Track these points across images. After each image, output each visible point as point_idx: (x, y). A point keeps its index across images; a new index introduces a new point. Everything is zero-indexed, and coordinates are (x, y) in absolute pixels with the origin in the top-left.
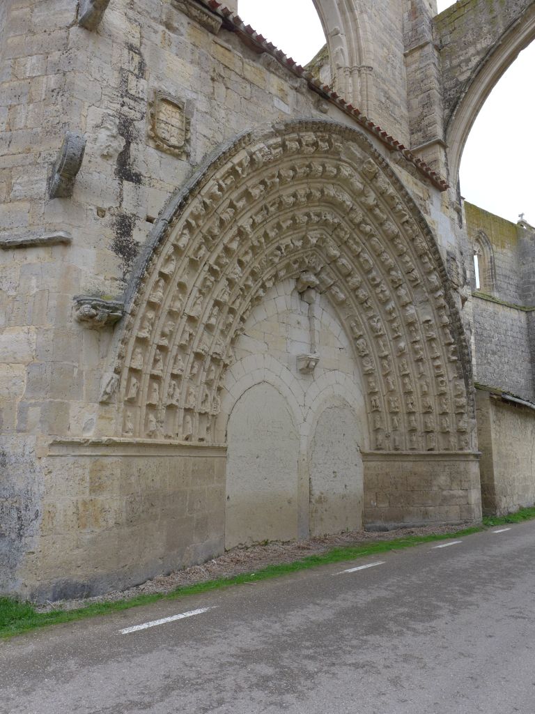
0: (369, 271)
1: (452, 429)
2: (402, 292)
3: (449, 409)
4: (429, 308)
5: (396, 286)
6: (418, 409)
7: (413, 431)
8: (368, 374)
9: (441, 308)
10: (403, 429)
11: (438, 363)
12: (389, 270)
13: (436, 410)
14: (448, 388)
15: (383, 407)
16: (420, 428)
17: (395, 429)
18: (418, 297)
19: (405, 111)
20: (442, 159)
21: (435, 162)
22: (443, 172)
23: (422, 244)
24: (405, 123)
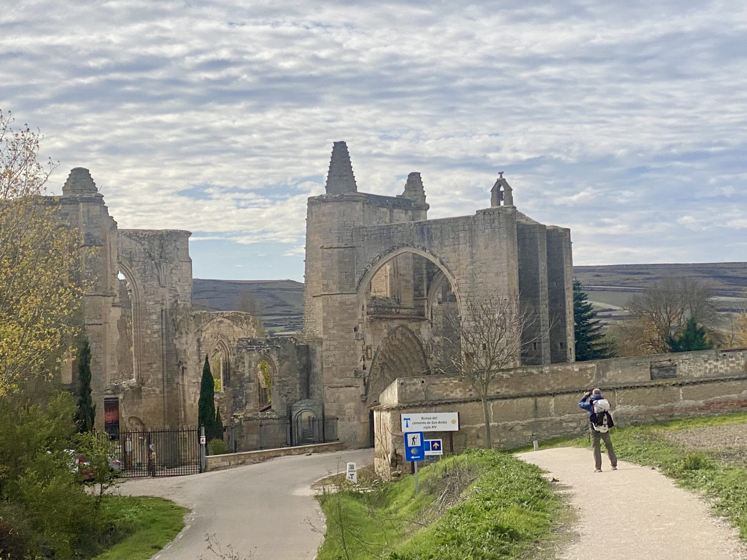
9: (424, 367)
18: (416, 365)
19: (412, 281)
20: (426, 305)
21: (423, 306)
22: (426, 310)
23: (418, 348)
24: (412, 288)
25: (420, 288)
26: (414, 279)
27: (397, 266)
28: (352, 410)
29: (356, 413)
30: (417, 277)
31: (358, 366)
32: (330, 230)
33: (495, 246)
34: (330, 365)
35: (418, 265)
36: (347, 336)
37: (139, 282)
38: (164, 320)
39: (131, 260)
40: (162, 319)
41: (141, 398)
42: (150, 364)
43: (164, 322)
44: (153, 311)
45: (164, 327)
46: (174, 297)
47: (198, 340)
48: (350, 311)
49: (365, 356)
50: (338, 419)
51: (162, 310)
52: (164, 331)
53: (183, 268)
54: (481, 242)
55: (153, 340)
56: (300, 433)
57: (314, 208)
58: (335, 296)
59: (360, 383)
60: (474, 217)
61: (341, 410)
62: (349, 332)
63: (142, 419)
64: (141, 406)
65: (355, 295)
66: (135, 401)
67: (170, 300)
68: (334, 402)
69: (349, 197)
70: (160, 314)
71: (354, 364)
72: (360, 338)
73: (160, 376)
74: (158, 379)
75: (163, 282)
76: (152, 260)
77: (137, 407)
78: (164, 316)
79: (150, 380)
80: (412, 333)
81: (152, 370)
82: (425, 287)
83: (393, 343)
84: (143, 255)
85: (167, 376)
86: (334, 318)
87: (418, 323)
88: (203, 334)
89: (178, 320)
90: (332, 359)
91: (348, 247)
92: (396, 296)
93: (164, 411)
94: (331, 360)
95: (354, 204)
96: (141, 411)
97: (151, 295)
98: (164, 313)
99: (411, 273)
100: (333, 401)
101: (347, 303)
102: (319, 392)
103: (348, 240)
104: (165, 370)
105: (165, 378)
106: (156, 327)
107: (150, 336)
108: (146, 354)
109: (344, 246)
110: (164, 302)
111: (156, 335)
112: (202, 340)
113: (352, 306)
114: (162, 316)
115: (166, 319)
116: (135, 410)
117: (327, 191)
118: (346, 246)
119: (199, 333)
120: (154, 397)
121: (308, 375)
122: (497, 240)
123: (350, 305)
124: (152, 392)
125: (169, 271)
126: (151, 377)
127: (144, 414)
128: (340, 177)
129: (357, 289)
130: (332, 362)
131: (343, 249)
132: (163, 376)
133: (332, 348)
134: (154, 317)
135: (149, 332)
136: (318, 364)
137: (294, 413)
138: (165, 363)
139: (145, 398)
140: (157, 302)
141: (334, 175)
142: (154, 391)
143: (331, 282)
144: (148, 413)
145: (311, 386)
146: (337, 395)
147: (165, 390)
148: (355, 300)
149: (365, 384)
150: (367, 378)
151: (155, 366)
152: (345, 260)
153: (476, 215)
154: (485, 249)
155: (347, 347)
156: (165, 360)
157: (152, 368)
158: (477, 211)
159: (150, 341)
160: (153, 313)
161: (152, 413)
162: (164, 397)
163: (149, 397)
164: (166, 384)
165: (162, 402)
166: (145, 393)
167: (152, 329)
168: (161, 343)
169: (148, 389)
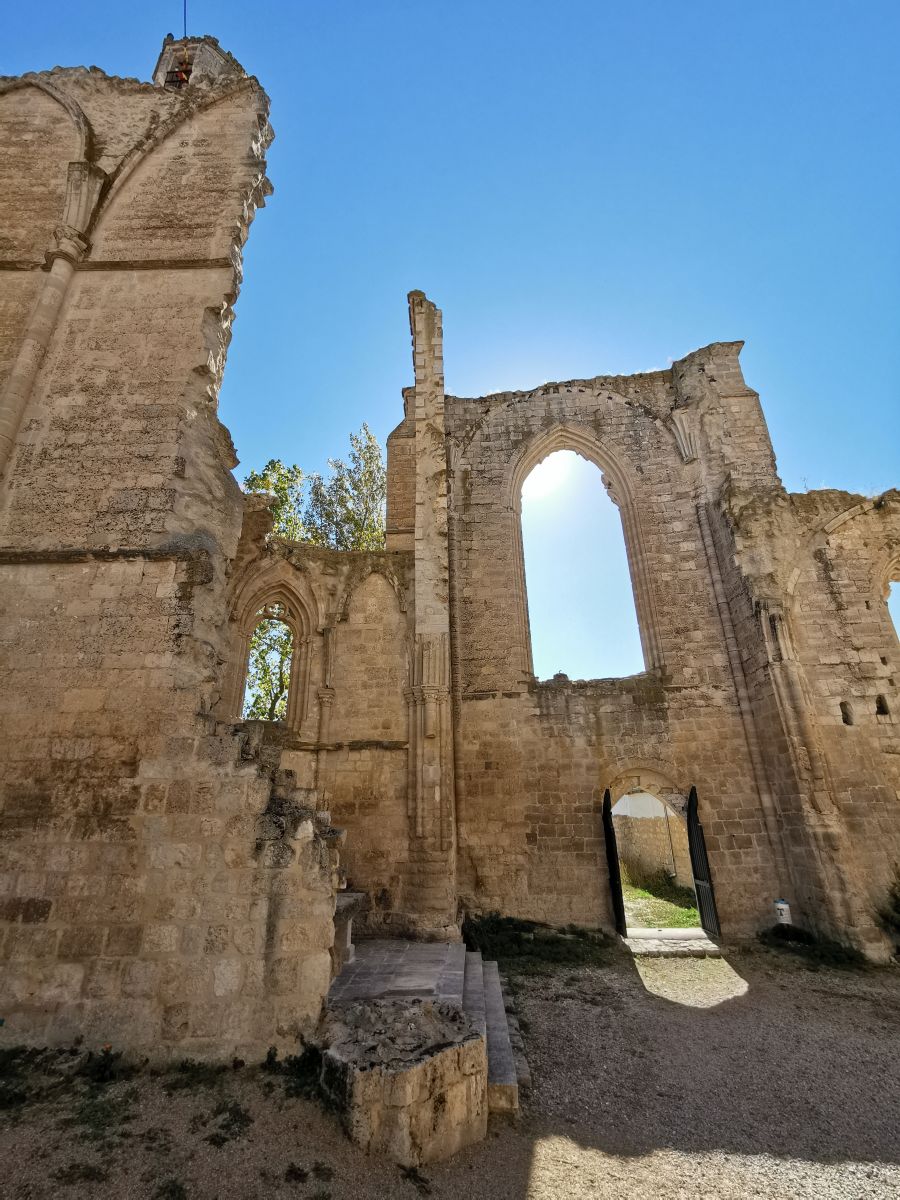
39: (597, 425)
40: (700, 526)
41: (665, 718)
42: (682, 631)
43: (707, 532)
44: (674, 514)
45: (708, 541)
47: (819, 555)
51: (697, 508)
52: (711, 551)
53: (735, 409)
55: (682, 575)
64: (666, 737)
66: (646, 723)
67: (712, 483)
70: (693, 517)
73: (719, 659)
74: (714, 667)
75: (686, 451)
76: (655, 418)
77: (653, 739)
78: (703, 519)
79: (687, 672)
81: (689, 646)
84: (629, 413)
85: (739, 654)
88: (834, 540)
93: (750, 753)
96: (670, 751)
97: (660, 482)
98: (702, 512)
104: (731, 642)
105: (736, 663)
106: (687, 546)
107: (672, 567)
110: (701, 490)
111: (691, 564)
112: (832, 553)
114: (699, 522)
115: (710, 525)
119: (817, 536)
120: (709, 715)
124: (702, 702)
126: (692, 662)
127: (681, 762)
132: (729, 660)
134: (678, 526)
135: (668, 558)
138: (728, 626)
139: (678, 717)
140: (680, 496)
142: (704, 697)
144: (694, 757)
147: (742, 692)
151: (698, 635)
157: (688, 640)
159: (675, 577)
160: (673, 518)
161: (706, 758)
162: (741, 713)
163: (690, 715)
164: (739, 676)
165: (740, 729)
166: (675, 705)
167: (674, 552)
168: (708, 581)
169: (684, 692)
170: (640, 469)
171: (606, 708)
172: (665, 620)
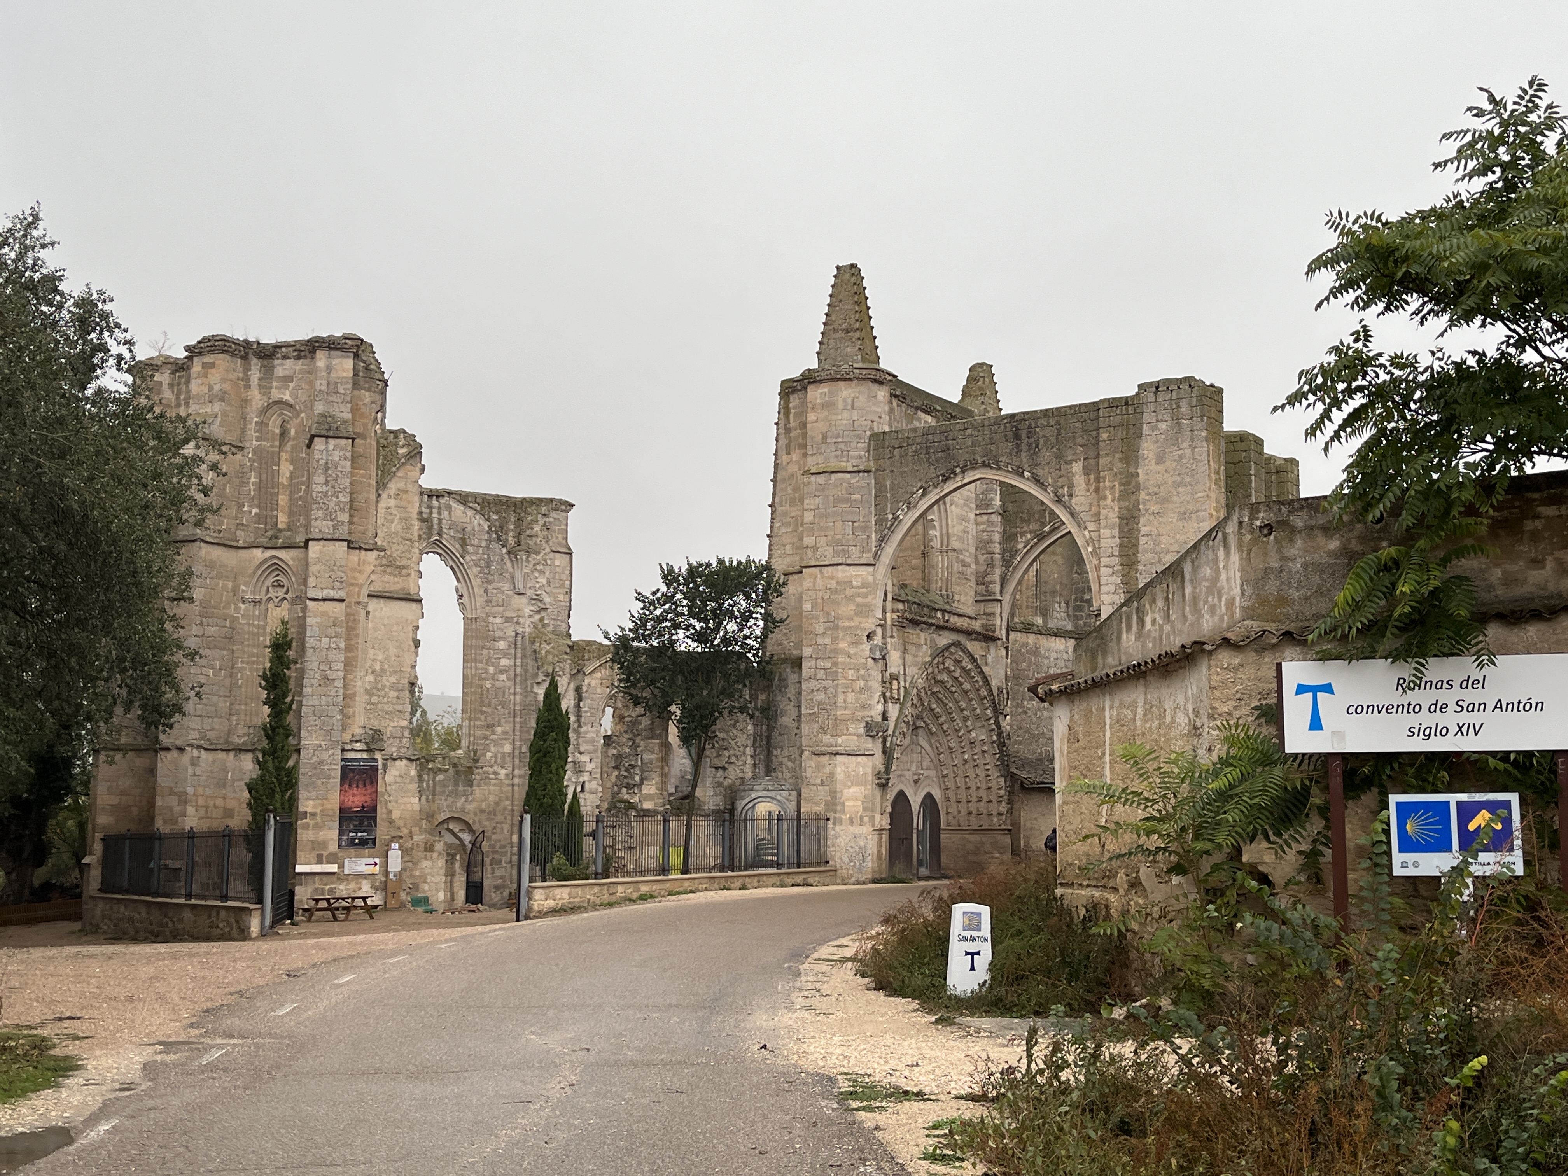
0: (951, 713)
1: (995, 812)
2: (969, 723)
3: (994, 798)
4: (984, 731)
5: (965, 719)
6: (974, 799)
7: (970, 813)
8: (944, 776)
9: (992, 730)
10: (964, 812)
11: (987, 767)
12: (962, 710)
13: (985, 799)
14: (994, 784)
15: (953, 798)
16: (975, 812)
17: (959, 812)
18: (978, 724)
19: (973, 566)
20: (998, 611)
21: (993, 614)
22: (998, 623)
23: (984, 692)
24: (973, 579)
25: (987, 579)
26: (977, 562)
27: (948, 533)
28: (860, 803)
29: (864, 809)
30: (982, 558)
31: (873, 713)
32: (825, 437)
33: (1181, 457)
34: (816, 710)
35: (985, 536)
36: (852, 651)
37: (476, 582)
38: (519, 651)
39: (464, 542)
40: (516, 648)
41: (472, 786)
42: (490, 726)
43: (519, 655)
44: (501, 634)
46: (538, 612)
47: (578, 689)
48: (859, 600)
49: (888, 694)
50: (828, 819)
51: (517, 635)
52: (519, 670)
53: (557, 563)
54: (1148, 448)
55: (498, 684)
56: (751, 846)
57: (794, 400)
58: (830, 569)
59: (876, 747)
60: (1132, 397)
61: (833, 802)
62: (856, 643)
63: (471, 822)
64: (470, 798)
65: (871, 569)
66: (461, 788)
67: (530, 616)
68: (822, 784)
69: (864, 372)
70: (512, 640)
71: (863, 707)
72: (878, 656)
73: (508, 748)
74: (504, 754)
75: (520, 586)
76: (503, 546)
77: (463, 799)
78: (519, 646)
79: (489, 755)
80: (973, 660)
81: (492, 737)
82: (998, 579)
83: (939, 678)
84: (486, 536)
85: (520, 748)
86: (828, 614)
87: (984, 644)
88: (587, 680)
89: (543, 652)
90: (820, 697)
91: (859, 472)
92: (944, 592)
93: (513, 810)
94: (818, 698)
95: (875, 387)
96: (470, 807)
97: (498, 606)
98: (519, 639)
99: (972, 550)
100: (819, 781)
101: (854, 583)
102: (790, 764)
103: (861, 457)
104: (517, 738)
105: (517, 752)
106: (504, 662)
107: (493, 677)
108: (484, 709)
109: (850, 469)
110: (521, 620)
111: (504, 677)
112: (585, 688)
113: (864, 590)
114: (516, 644)
115: (523, 649)
116: (459, 805)
117: (820, 361)
118: (855, 469)
119: (580, 676)
120: (494, 785)
121: (770, 729)
122: (1185, 445)
123: (859, 588)
124: (492, 776)
125: (531, 566)
126: (493, 749)
127: (475, 814)
128: (847, 331)
129: (876, 556)
130: (820, 703)
131: (848, 476)
132: (514, 749)
133: (821, 674)
134: (502, 645)
135: (491, 670)
136: (792, 712)
137: (740, 804)
138: (518, 726)
139: (479, 786)
140: (508, 620)
141: (835, 330)
142: (495, 773)
143: (823, 541)
144: (482, 811)
145: (775, 753)
146: (827, 770)
147: (517, 772)
148: (871, 579)
149: (884, 752)
150: (889, 739)
151: (499, 730)
152: (853, 497)
153: (1138, 394)
154: (1157, 463)
155: (851, 672)
156: (518, 719)
157: (493, 733)
158: (1139, 386)
159: (493, 685)
160: (501, 638)
161: (489, 813)
162: (513, 785)
163: (485, 784)
164: (517, 761)
165: (510, 795)
166: (478, 777)
167: (496, 666)
168: (512, 691)
169: (485, 769)
170: (486, 591)
171: (440, 777)
172: (483, 717)
